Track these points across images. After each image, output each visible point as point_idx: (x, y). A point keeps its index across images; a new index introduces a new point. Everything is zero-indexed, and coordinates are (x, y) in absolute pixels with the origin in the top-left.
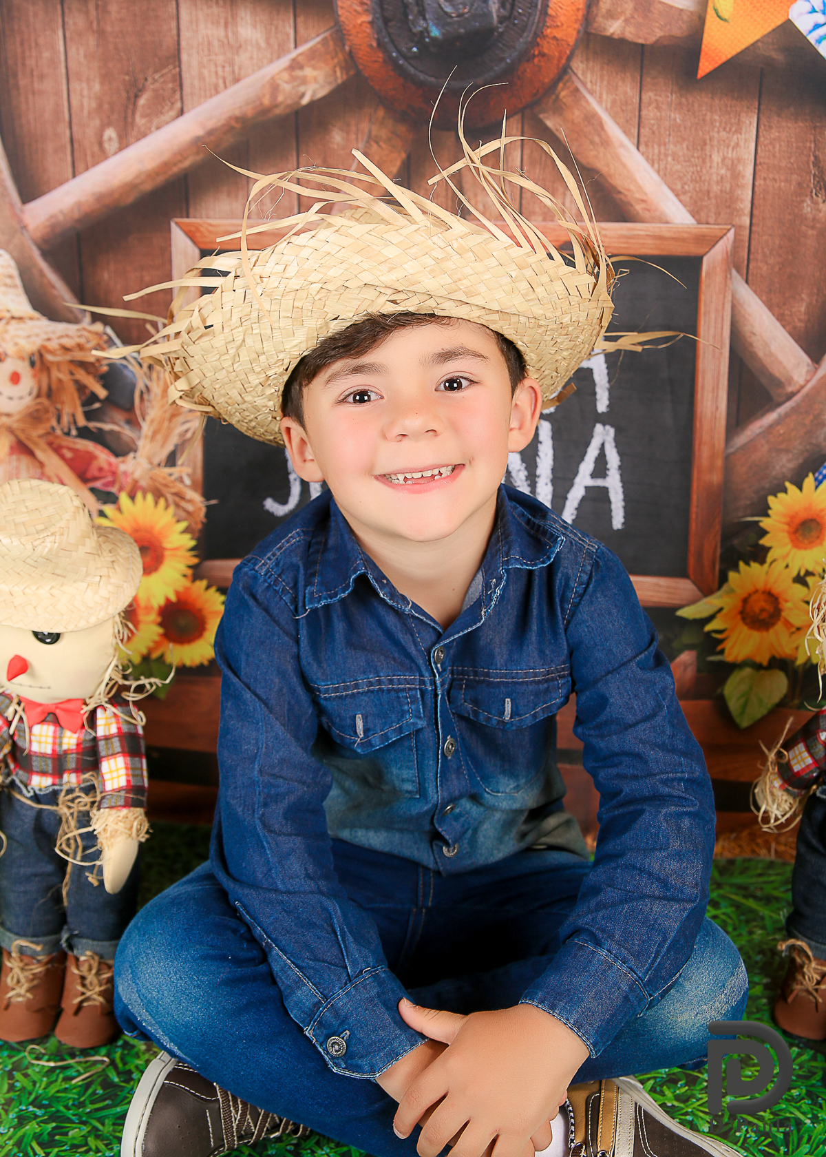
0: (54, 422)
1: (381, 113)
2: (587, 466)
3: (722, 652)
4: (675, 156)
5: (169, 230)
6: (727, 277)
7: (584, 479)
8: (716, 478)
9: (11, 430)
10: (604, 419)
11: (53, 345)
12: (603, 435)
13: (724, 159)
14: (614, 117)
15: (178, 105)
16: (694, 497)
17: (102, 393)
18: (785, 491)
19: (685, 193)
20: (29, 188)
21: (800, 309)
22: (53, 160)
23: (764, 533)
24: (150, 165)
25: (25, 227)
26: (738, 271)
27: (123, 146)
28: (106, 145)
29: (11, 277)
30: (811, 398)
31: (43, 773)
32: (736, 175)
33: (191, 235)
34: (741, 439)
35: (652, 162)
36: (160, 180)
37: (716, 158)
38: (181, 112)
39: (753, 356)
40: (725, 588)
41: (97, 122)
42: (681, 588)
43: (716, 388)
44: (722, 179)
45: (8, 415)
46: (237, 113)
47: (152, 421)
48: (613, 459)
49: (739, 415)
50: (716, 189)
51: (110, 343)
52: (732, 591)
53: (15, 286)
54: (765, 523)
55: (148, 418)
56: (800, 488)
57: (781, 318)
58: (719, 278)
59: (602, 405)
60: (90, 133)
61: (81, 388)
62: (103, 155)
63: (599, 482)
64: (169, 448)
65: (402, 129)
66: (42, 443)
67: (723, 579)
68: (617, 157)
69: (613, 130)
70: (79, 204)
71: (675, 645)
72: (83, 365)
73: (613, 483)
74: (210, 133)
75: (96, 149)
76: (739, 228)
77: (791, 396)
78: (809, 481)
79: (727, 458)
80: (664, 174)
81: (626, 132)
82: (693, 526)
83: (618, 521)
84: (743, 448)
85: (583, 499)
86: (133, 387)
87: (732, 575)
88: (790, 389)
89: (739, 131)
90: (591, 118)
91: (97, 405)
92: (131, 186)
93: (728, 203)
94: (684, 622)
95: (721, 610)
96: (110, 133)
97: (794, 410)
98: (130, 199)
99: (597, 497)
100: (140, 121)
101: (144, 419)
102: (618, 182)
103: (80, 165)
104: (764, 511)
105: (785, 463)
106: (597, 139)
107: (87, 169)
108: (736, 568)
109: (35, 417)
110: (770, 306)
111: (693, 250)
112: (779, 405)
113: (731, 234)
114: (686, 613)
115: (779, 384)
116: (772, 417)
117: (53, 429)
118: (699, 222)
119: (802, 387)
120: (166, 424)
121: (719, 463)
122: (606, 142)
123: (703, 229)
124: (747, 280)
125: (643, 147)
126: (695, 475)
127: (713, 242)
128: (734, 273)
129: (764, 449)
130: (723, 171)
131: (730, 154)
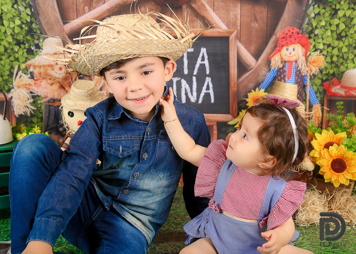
0: (70, 80)
1: (153, 3)
2: (205, 87)
4: (222, 13)
6: (235, 40)
7: (204, 91)
8: (235, 89)
9: (59, 82)
10: (208, 76)
12: (208, 80)
13: (233, 14)
14: (208, 4)
15: (103, 1)
16: (231, 94)
18: (252, 92)
19: (225, 21)
21: (253, 48)
22: (72, 14)
23: (247, 102)
25: (64, 31)
26: (238, 39)
27: (90, 10)
28: (85, 11)
29: (60, 43)
30: (256, 69)
32: (236, 18)
34: (241, 80)
35: (217, 14)
37: (232, 14)
38: (104, 3)
39: (242, 60)
40: (239, 116)
41: (83, 5)
42: (229, 116)
43: (234, 68)
44: (233, 19)
45: (58, 78)
46: (118, 3)
47: (96, 79)
48: (211, 86)
50: (232, 21)
52: (240, 117)
53: (61, 45)
54: (247, 100)
56: (255, 91)
57: (248, 50)
58: (233, 41)
59: (208, 72)
60: (81, 7)
62: (84, 13)
63: (208, 91)
64: (101, 86)
65: (158, 7)
66: (67, 86)
67: (238, 114)
68: (209, 14)
69: (208, 7)
70: (78, 25)
71: (228, 131)
73: (211, 91)
74: (112, 8)
75: (83, 11)
76: (238, 30)
77: (251, 69)
78: (257, 89)
79: (238, 84)
80: (220, 17)
81: (211, 8)
82: (231, 101)
83: (213, 101)
84: (241, 82)
85: (204, 96)
87: (240, 113)
88: (251, 67)
89: (236, 7)
90: (203, 4)
91: (82, 76)
93: (235, 24)
94: (230, 125)
95: (238, 122)
96: (86, 8)
97: (253, 72)
99: (207, 95)
100: (94, 5)
101: (94, 79)
103: (79, 15)
104: (247, 97)
105: (251, 85)
106: (204, 9)
107: (80, 16)
108: (241, 111)
109: (65, 79)
110: (246, 47)
111: (227, 35)
112: (249, 71)
113: (236, 31)
114: (230, 123)
115: (249, 66)
116: (247, 74)
117: (70, 82)
118: (228, 28)
119: (254, 67)
120: (100, 80)
121: (236, 85)
122: (206, 10)
123: (230, 30)
124: (240, 42)
125: (215, 11)
126: (230, 89)
127: (232, 33)
128: (237, 40)
129: (246, 82)
130: (233, 17)
131: (235, 13)
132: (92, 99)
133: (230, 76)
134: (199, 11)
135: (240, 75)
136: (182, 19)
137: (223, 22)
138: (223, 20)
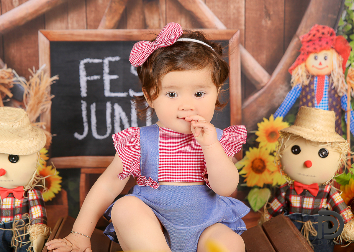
3: (246, 182)
4: (218, 6)
5: (37, 34)
6: (238, 46)
8: (239, 117)
13: (235, 7)
17: (10, 95)
18: (263, 121)
19: (222, 18)
21: (264, 57)
23: (257, 137)
24: (30, 10)
26: (242, 44)
28: (14, 4)
30: (270, 88)
31: (7, 216)
32: (239, 12)
33: (46, 36)
34: (247, 103)
35: (210, 8)
36: (34, 16)
37: (232, 7)
39: (249, 74)
40: (245, 158)
43: (237, 85)
44: (234, 14)
47: (30, 105)
49: (246, 95)
50: (232, 17)
51: (14, 76)
52: (247, 159)
54: (257, 133)
55: (29, 104)
56: (268, 119)
57: (257, 60)
58: (235, 47)
61: (2, 93)
62: (12, 7)
64: (37, 115)
67: (244, 154)
68: (199, 7)
72: (3, 84)
75: (10, 5)
76: (241, 30)
77: (263, 87)
78: (272, 117)
79: (243, 110)
80: (215, 12)
84: (248, 106)
86: (22, 93)
87: (247, 153)
88: (262, 85)
91: (8, 100)
92: (23, 18)
93: (237, 22)
95: (244, 166)
97: (264, 92)
98: (23, 23)
101: (27, 104)
102: (199, 15)
103: (4, 11)
104: (257, 129)
105: (263, 111)
107: (6, 12)
108: (248, 150)
110: (253, 56)
111: (225, 38)
112: (259, 90)
113: (238, 32)
115: (258, 83)
116: (256, 95)
118: (228, 28)
119: (266, 84)
120: (36, 106)
121: (240, 112)
123: (229, 31)
124: (245, 47)
125: (207, 3)
126: (232, 116)
127: (232, 35)
128: (241, 46)
129: (255, 106)
130: (234, 11)
131: (237, 5)
132: (20, 135)
133: (231, 99)
134: (183, 4)
135: (245, 96)
136: (159, 15)
137: (220, 19)
138: (220, 16)
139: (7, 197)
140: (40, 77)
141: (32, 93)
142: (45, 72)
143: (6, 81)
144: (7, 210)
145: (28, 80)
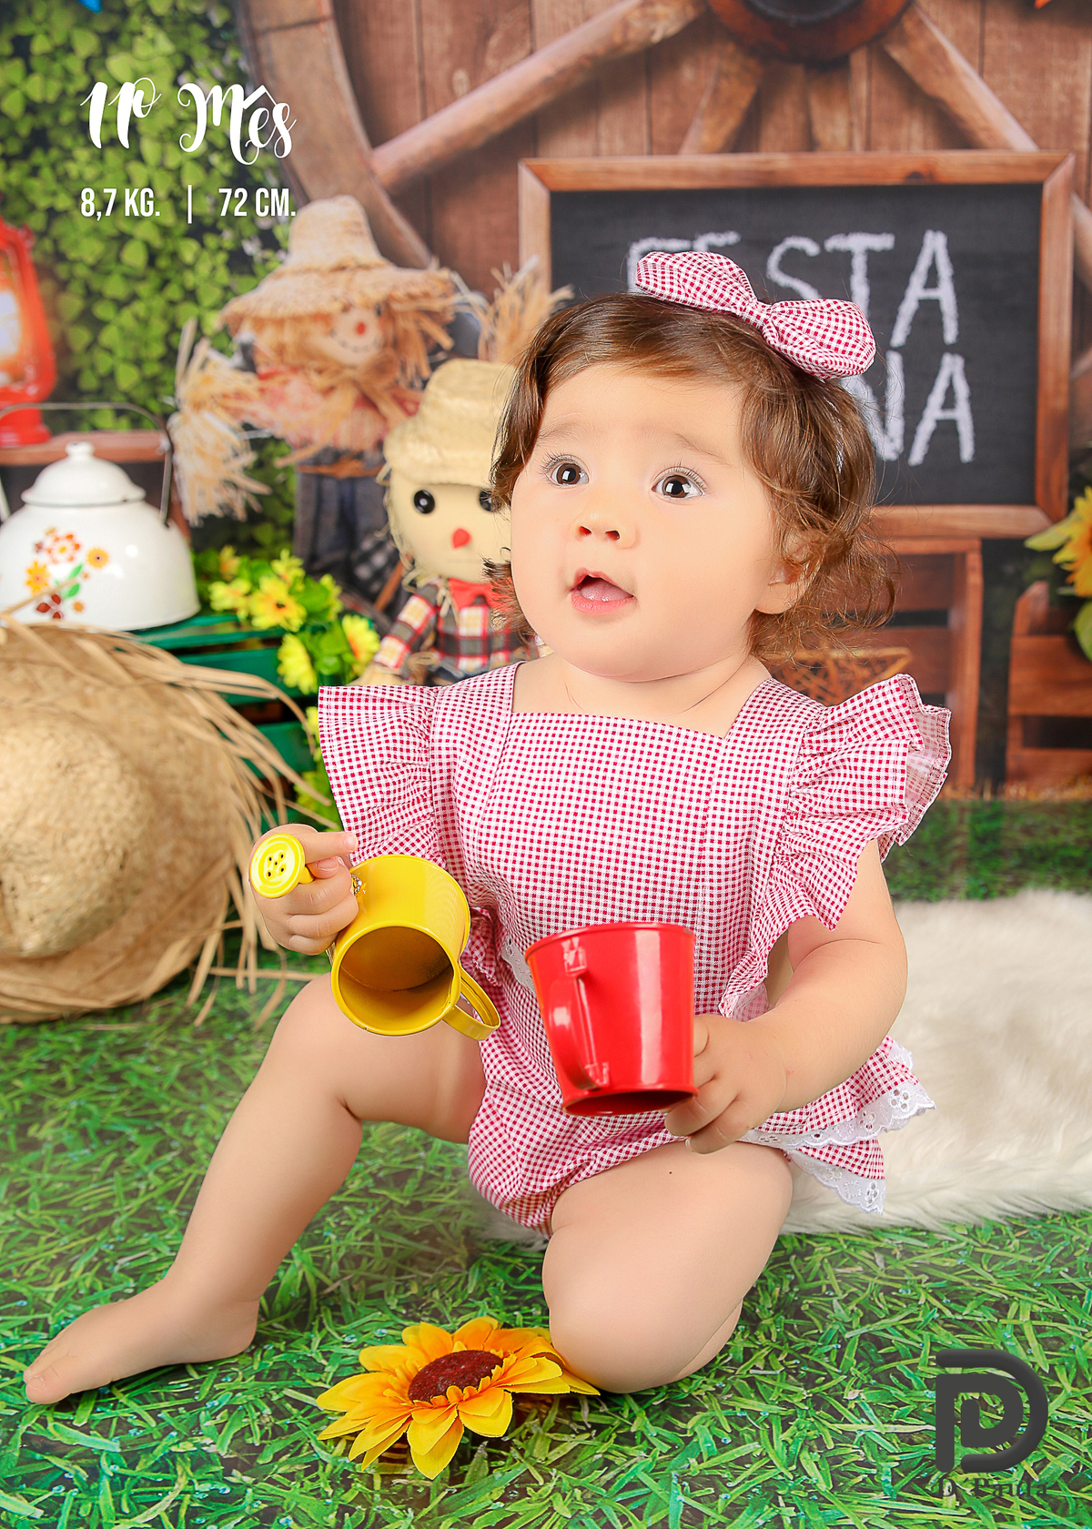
0: (398, 374)
1: (730, 48)
2: (936, 398)
3: (1072, 584)
4: (1016, 85)
5: (516, 172)
6: (1068, 201)
7: (933, 412)
8: (1061, 403)
9: (355, 383)
10: (952, 349)
11: (400, 293)
12: (952, 366)
13: (1062, 86)
14: (958, 47)
15: (528, 45)
16: (1040, 424)
17: (447, 342)
19: (1025, 119)
20: (378, 133)
22: (402, 104)
24: (500, 106)
25: (372, 173)
26: (1078, 193)
27: (474, 84)
28: (456, 88)
29: (358, 224)
31: (472, 655)
32: (1074, 101)
33: (540, 175)
35: (994, 89)
36: (509, 122)
37: (1056, 85)
38: (531, 52)
40: (1074, 516)
41: (447, 65)
42: (1032, 516)
43: (1059, 315)
44: (1061, 106)
45: (353, 367)
46: (588, 51)
48: (962, 389)
50: (1055, 115)
51: (456, 289)
52: (1078, 520)
53: (361, 233)
58: (1060, 203)
59: (950, 334)
60: (441, 76)
61: (426, 337)
62: (452, 97)
63: (949, 415)
65: (752, 63)
66: (387, 396)
67: (1071, 507)
68: (961, 87)
69: (957, 60)
70: (428, 149)
71: (1026, 577)
72: (430, 314)
73: (962, 415)
74: (561, 72)
75: (446, 91)
76: (1078, 153)
79: (1073, 385)
80: (1008, 103)
81: (970, 62)
82: (1041, 454)
83: (967, 452)
84: (1087, 371)
85: (934, 434)
86: (476, 336)
87: (1080, 503)
89: (1076, 58)
90: (936, 49)
91: (441, 356)
92: (480, 128)
93: (1067, 128)
94: (1034, 554)
95: (1070, 538)
96: (461, 76)
98: (480, 141)
99: (946, 430)
100: (490, 62)
102: (963, 111)
103: (430, 109)
106: (941, 69)
107: (437, 111)
108: (1082, 494)
109: (380, 368)
111: (1033, 176)
113: (1071, 160)
114: (1036, 543)
117: (397, 382)
118: (1041, 147)
121: (1064, 388)
122: (950, 72)
123: (1046, 155)
124: (1087, 205)
125: (985, 76)
126: (1041, 401)
127: (1052, 167)
128: (1075, 199)
130: (1063, 98)
131: (1069, 81)
133: (1042, 350)
134: (918, 78)
135: (1083, 344)
136: (850, 112)
137: (1020, 121)
138: (1020, 114)
139: (472, 605)
140: (523, 293)
141: (502, 336)
142: (535, 277)
143: (436, 305)
144: (472, 639)
145: (491, 300)
